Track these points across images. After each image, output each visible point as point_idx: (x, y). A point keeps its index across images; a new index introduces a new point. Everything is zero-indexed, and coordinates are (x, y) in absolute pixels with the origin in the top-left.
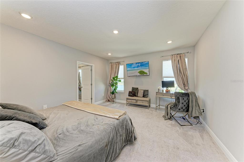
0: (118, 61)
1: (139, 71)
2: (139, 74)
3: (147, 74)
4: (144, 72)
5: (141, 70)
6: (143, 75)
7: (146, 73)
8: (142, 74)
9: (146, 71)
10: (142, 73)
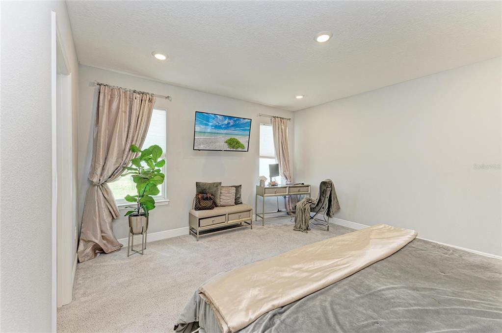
0: (142, 91)
1: (228, 138)
2: (226, 147)
3: (244, 149)
4: (238, 143)
5: (233, 137)
6: (235, 150)
7: (243, 147)
8: (233, 148)
9: (243, 140)
10: (234, 145)
